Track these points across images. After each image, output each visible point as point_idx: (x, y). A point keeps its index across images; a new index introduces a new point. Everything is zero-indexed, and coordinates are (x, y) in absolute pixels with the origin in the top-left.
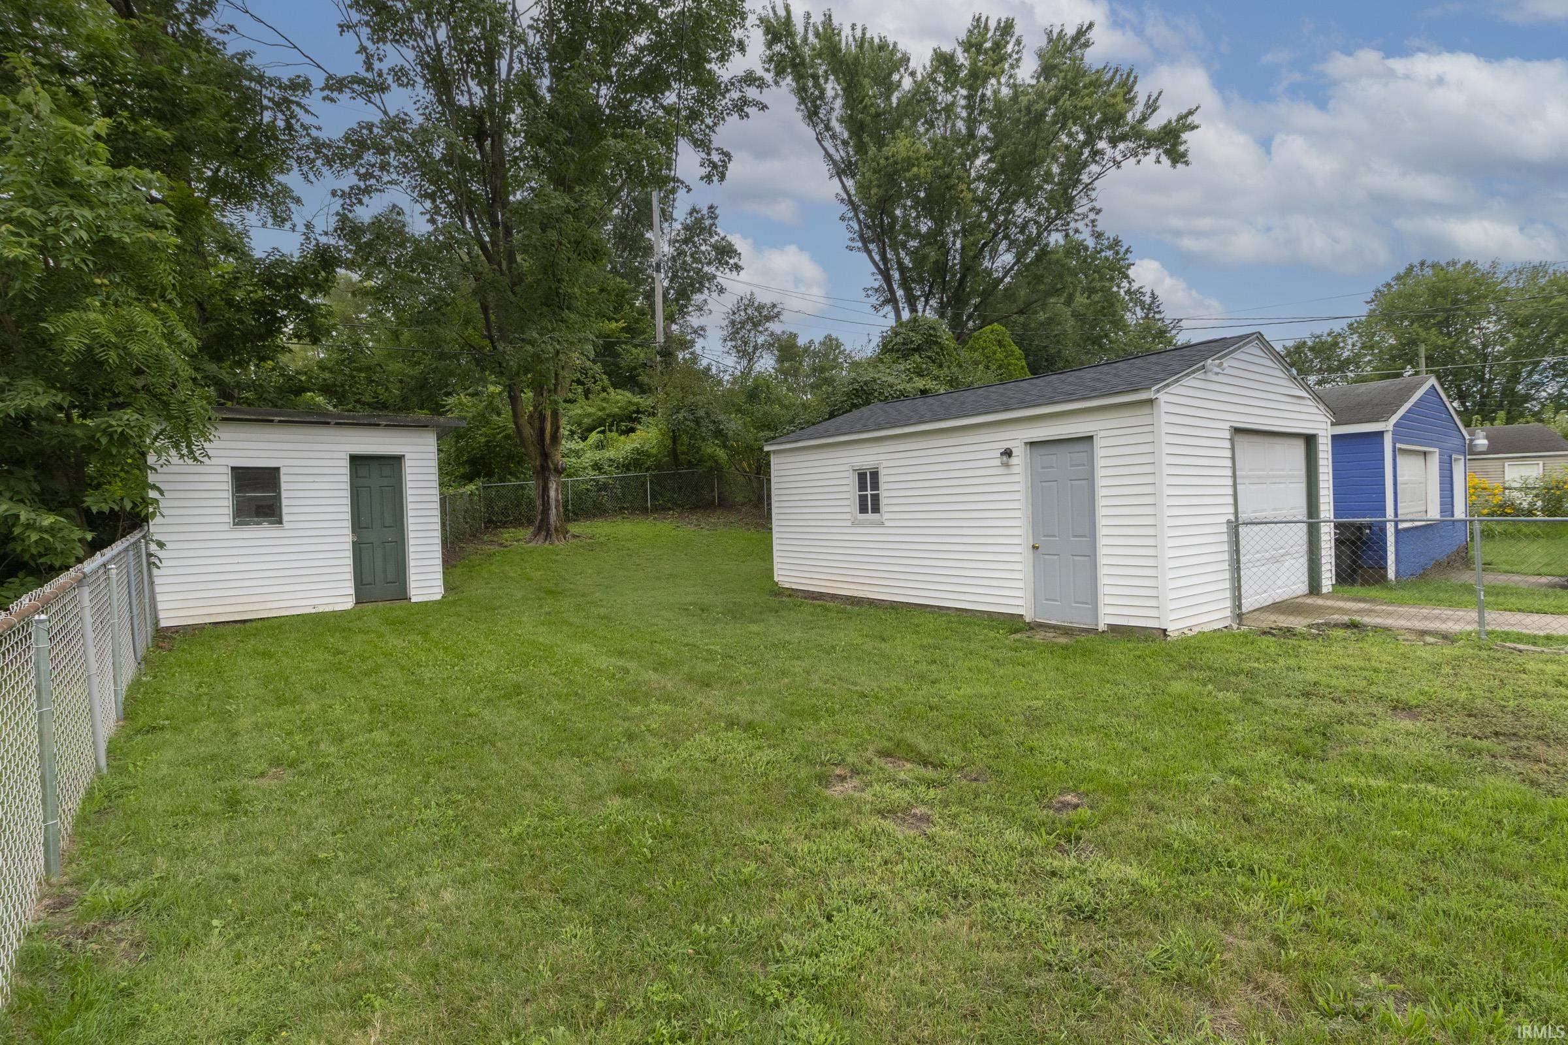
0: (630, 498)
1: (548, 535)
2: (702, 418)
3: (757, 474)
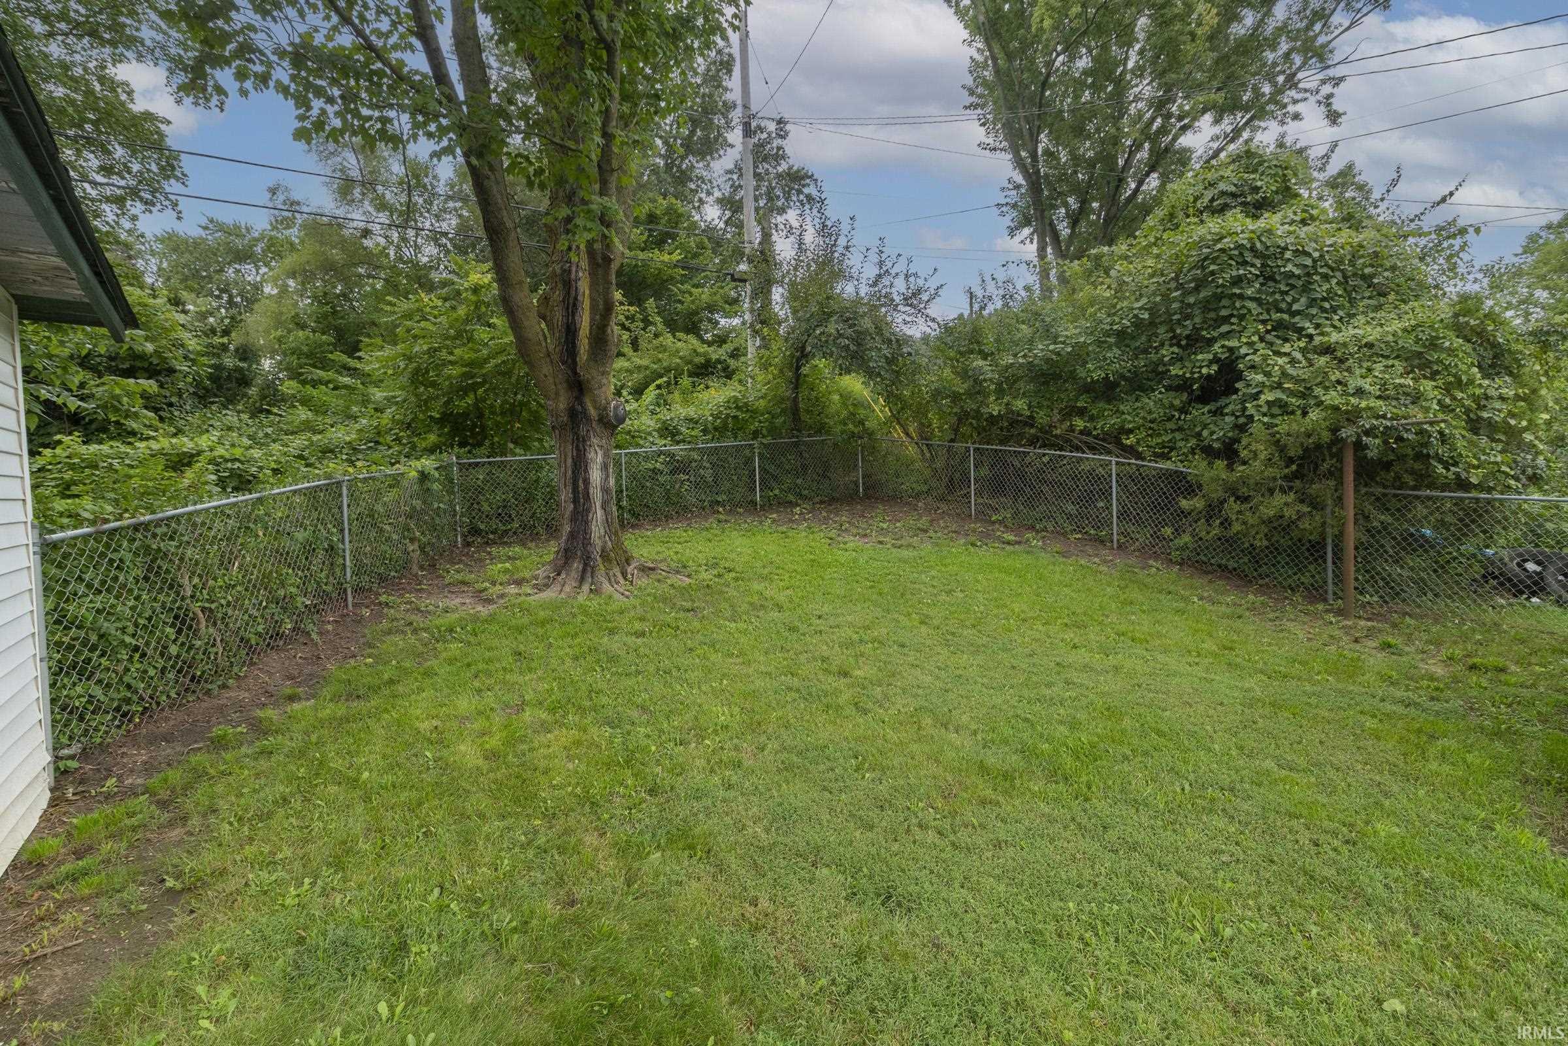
0: (727, 485)
1: (587, 572)
3: (952, 441)
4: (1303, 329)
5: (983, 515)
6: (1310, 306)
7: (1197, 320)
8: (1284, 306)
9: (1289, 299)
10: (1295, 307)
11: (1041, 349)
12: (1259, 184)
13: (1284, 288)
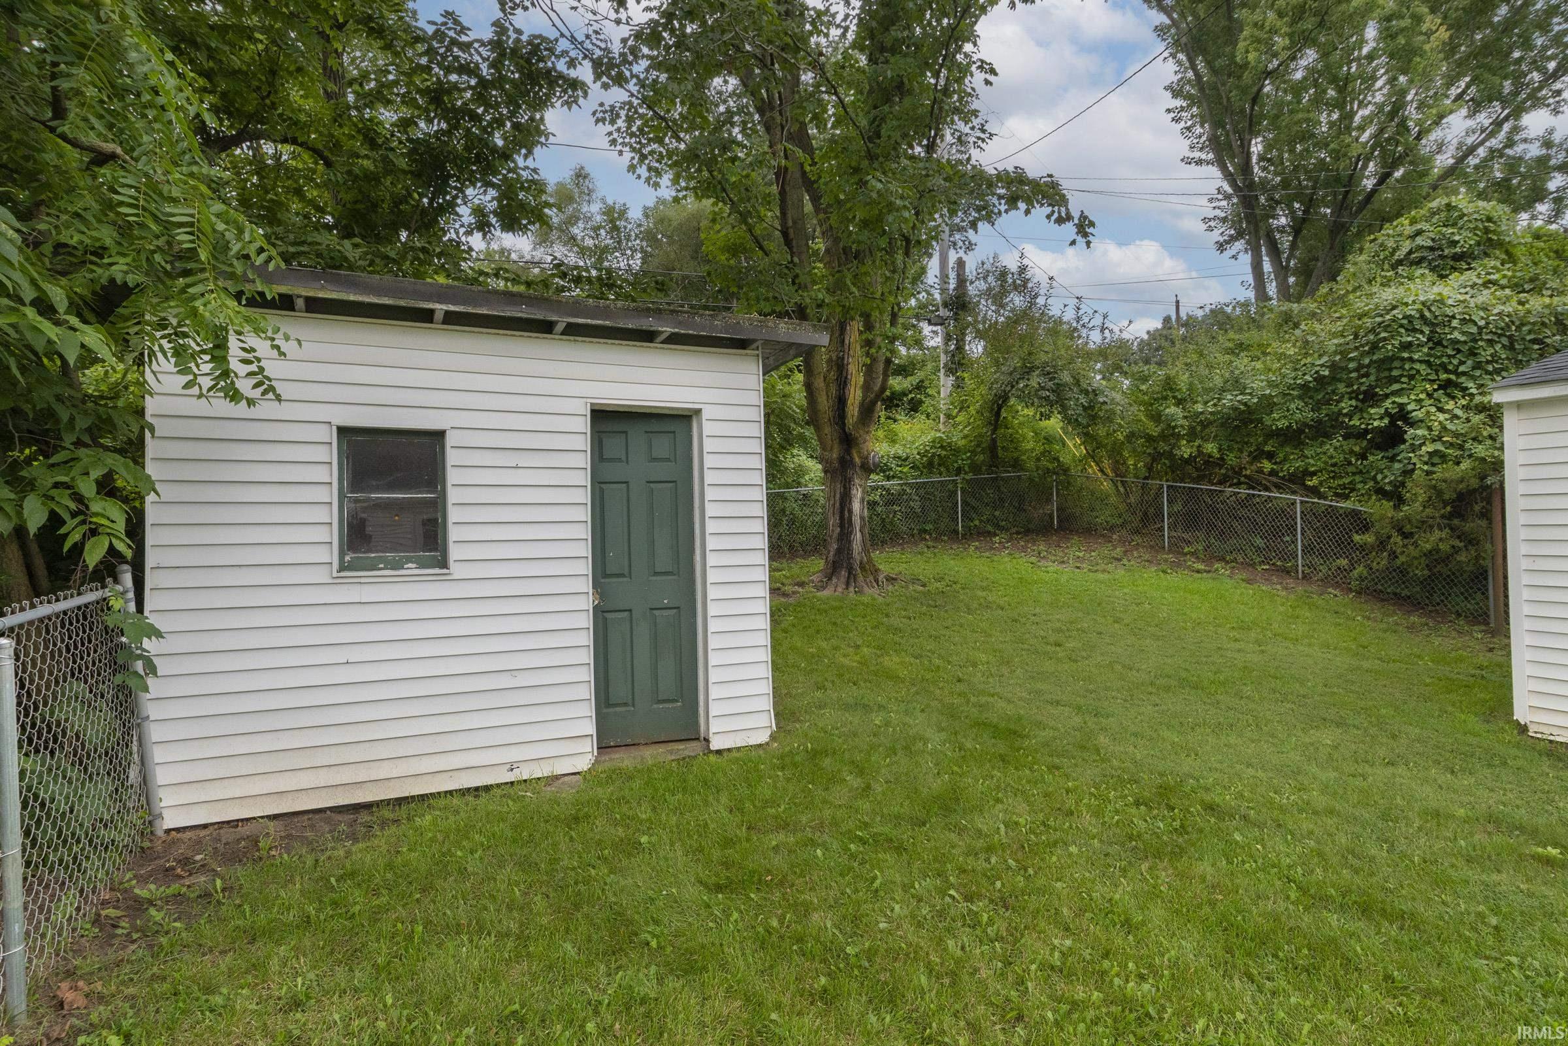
0: (933, 515)
1: (851, 578)
2: (1065, 385)
3: (1146, 478)
4: (1467, 388)
5: (1176, 548)
6: (1474, 368)
7: (1372, 378)
8: (1450, 367)
9: (1455, 362)
10: (1462, 369)
11: (1228, 400)
12: (1457, 238)
13: (1450, 352)
